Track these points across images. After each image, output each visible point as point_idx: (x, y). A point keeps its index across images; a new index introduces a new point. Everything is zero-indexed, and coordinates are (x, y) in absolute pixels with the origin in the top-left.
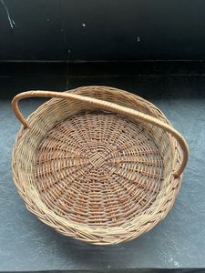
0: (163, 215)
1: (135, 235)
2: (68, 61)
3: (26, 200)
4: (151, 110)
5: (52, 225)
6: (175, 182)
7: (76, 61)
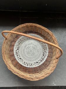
0: (52, 71)
1: (43, 78)
2: (20, 11)
3: (8, 66)
4: (50, 33)
5: (16, 74)
6: (57, 60)
7: (23, 11)
